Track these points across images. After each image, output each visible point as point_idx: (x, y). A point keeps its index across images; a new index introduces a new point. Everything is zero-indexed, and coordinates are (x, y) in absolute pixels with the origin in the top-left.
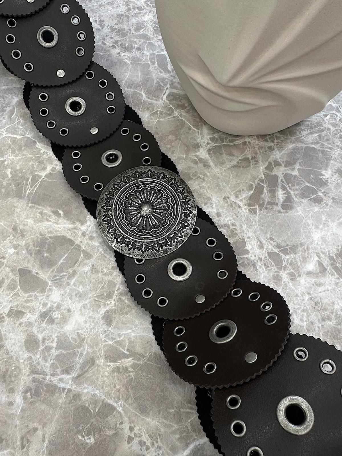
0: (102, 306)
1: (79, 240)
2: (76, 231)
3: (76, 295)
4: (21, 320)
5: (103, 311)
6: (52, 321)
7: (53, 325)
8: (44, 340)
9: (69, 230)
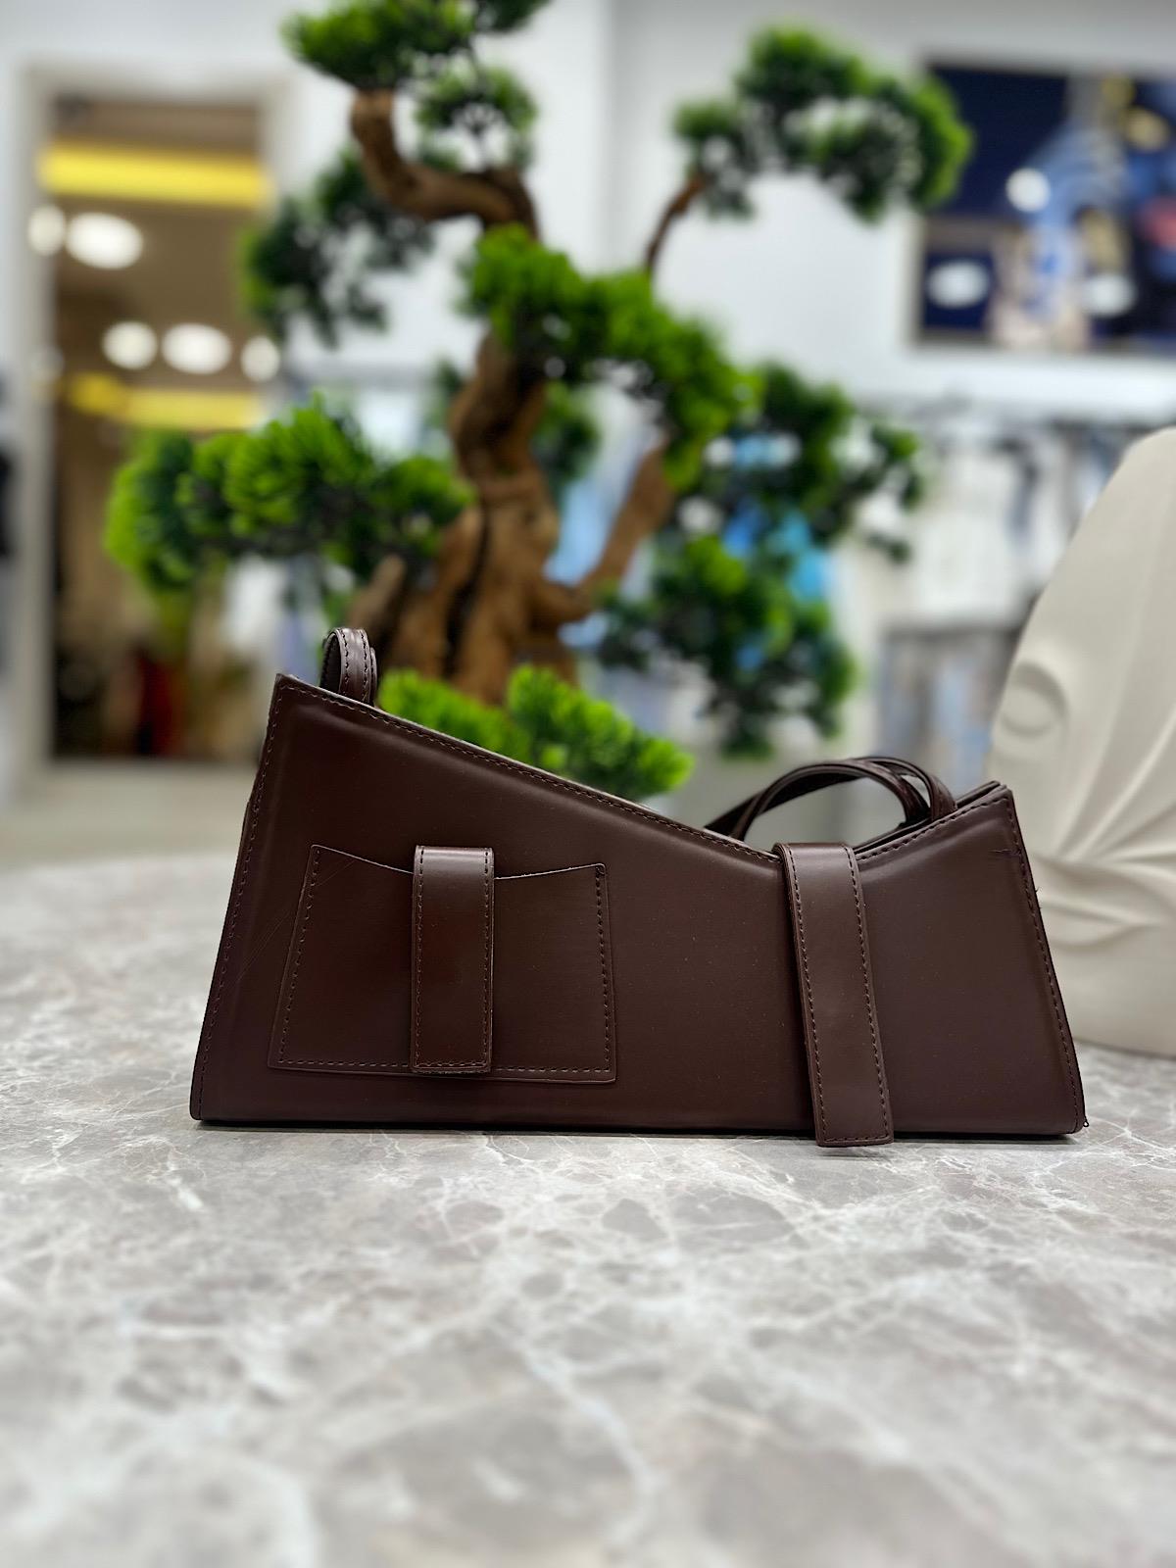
1: (800, 1219)
2: (803, 1209)
3: (716, 1276)
6: (623, 1281)
7: (616, 1288)
9: (788, 1202)
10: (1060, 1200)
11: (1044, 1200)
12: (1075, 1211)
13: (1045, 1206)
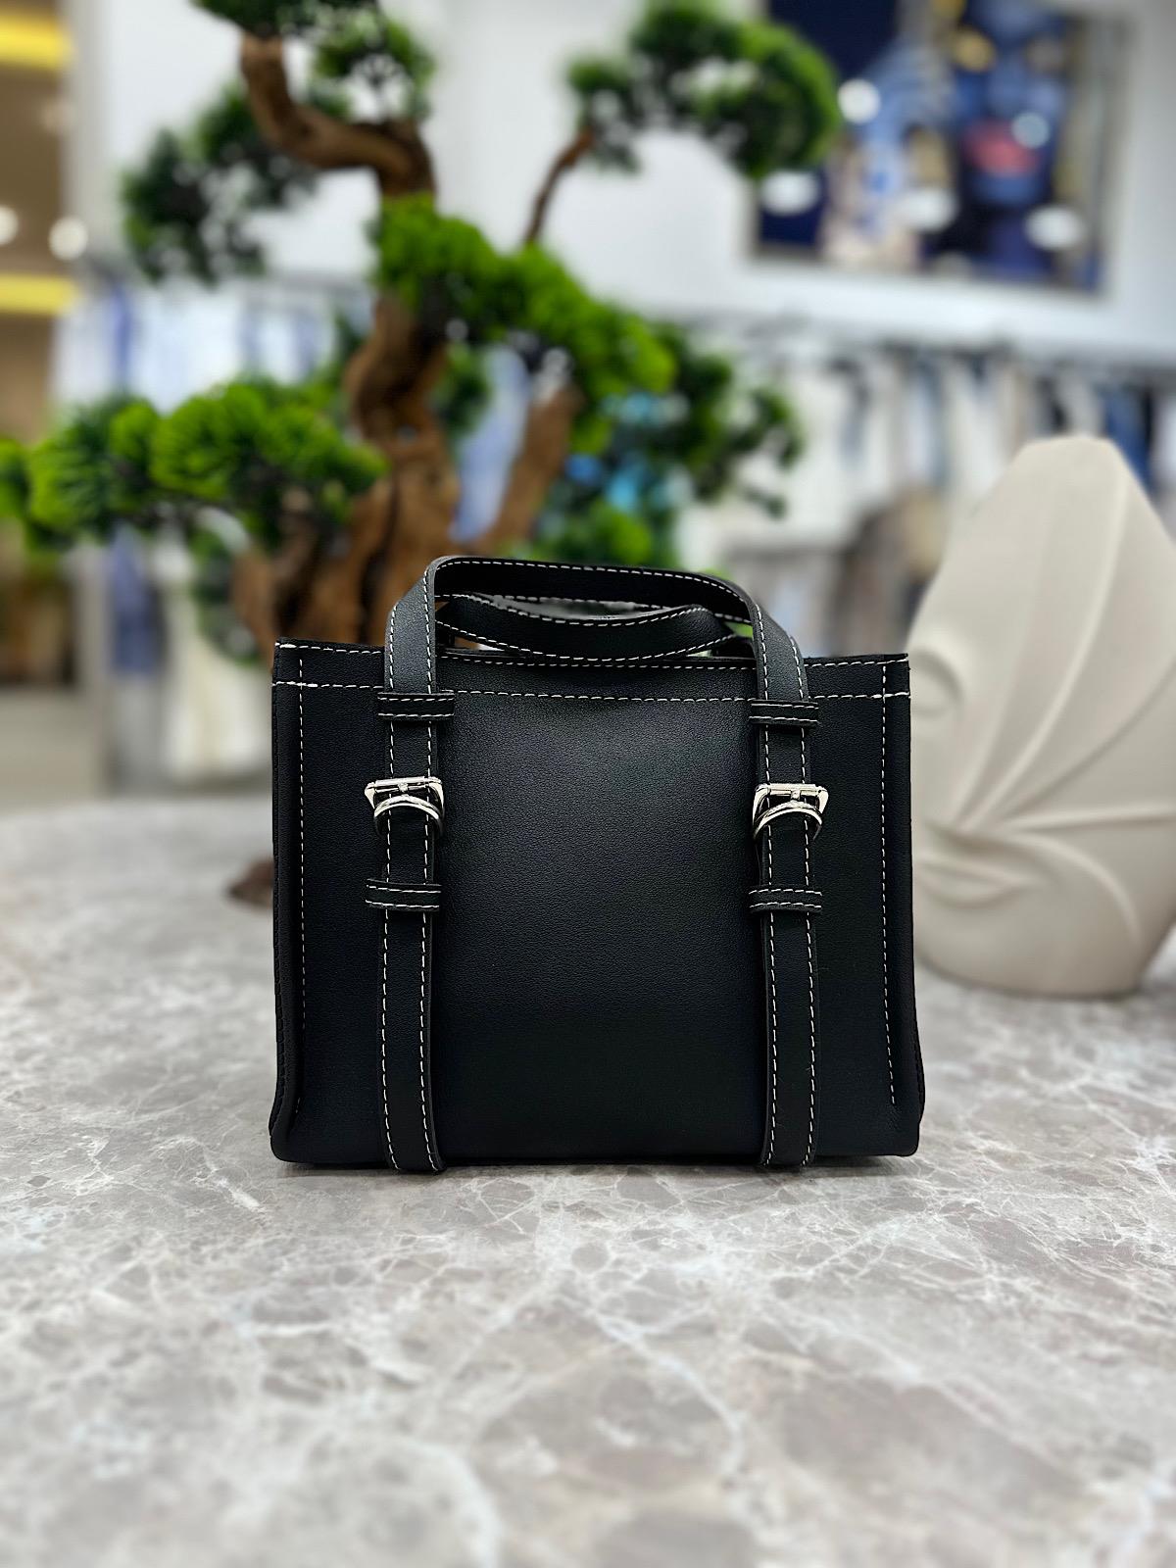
0: (781, 1268)
3: (729, 1235)
4: (589, 1223)
5: (780, 1274)
6: (655, 1246)
7: (652, 1253)
8: (618, 1262)
10: (985, 1142)
11: (973, 1143)
12: (999, 1151)
13: (974, 1148)
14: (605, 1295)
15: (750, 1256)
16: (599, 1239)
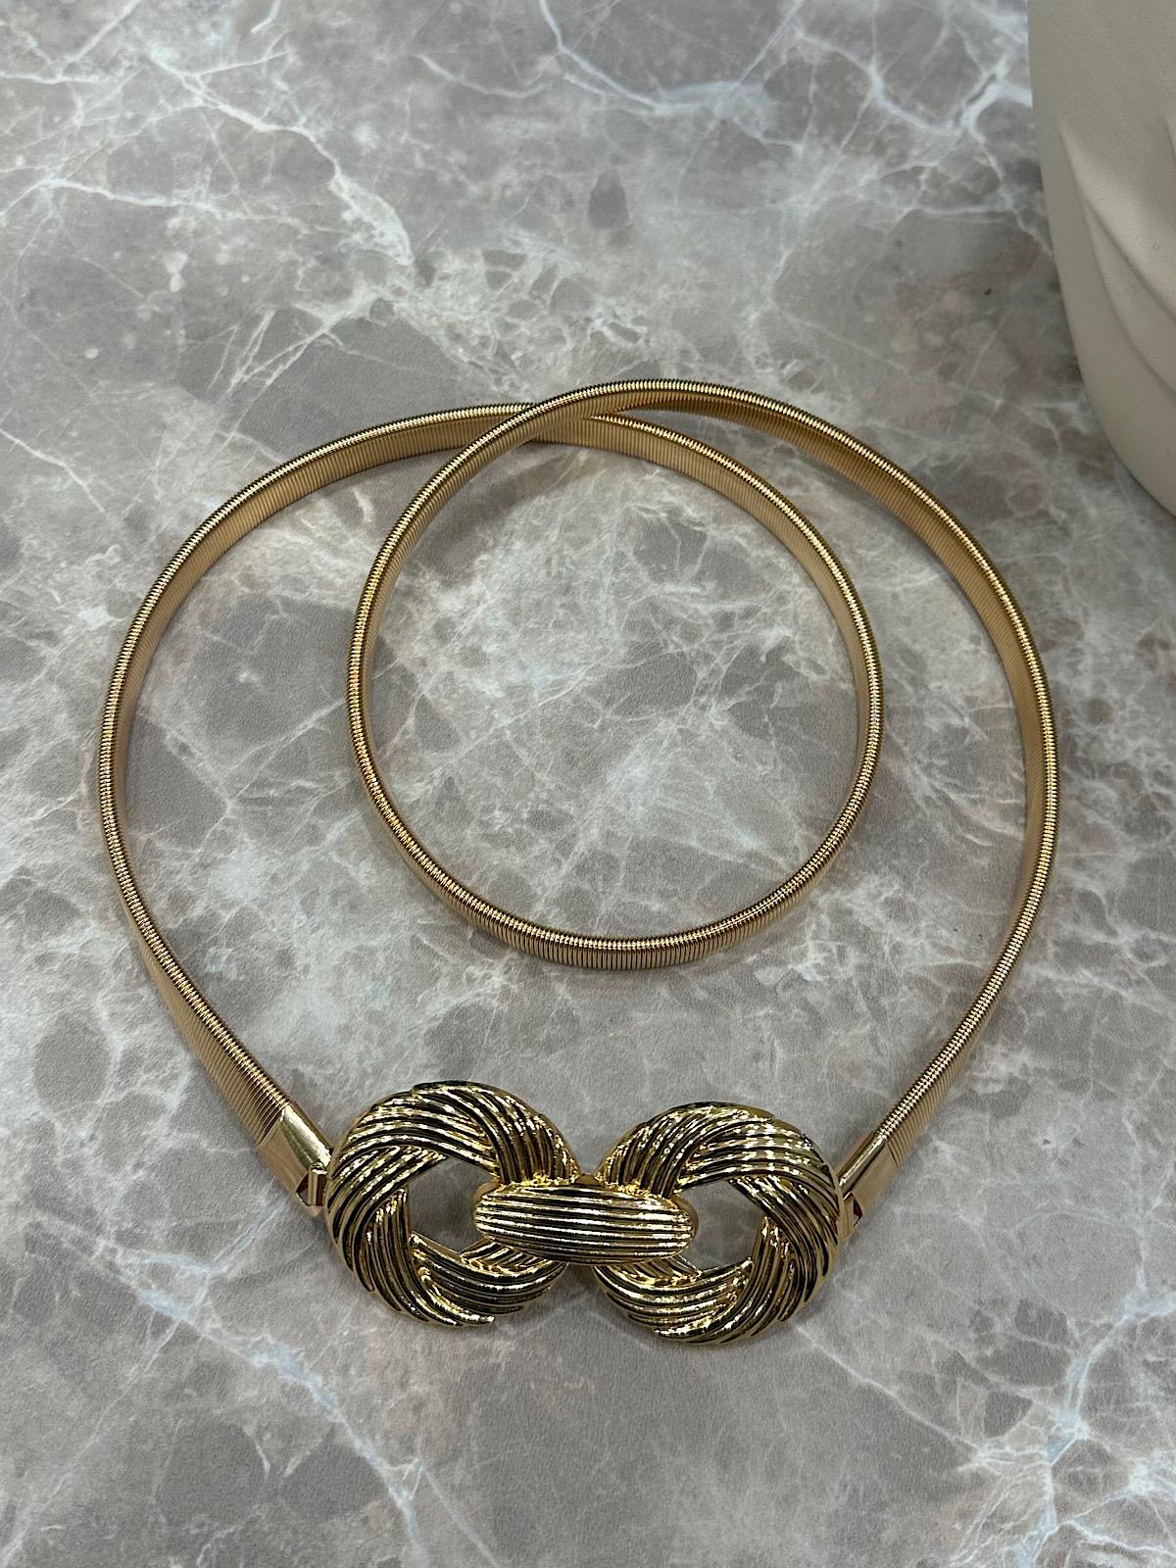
14: (120, 1184)
15: (381, 957)
16: (79, 995)
